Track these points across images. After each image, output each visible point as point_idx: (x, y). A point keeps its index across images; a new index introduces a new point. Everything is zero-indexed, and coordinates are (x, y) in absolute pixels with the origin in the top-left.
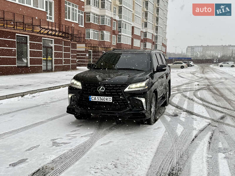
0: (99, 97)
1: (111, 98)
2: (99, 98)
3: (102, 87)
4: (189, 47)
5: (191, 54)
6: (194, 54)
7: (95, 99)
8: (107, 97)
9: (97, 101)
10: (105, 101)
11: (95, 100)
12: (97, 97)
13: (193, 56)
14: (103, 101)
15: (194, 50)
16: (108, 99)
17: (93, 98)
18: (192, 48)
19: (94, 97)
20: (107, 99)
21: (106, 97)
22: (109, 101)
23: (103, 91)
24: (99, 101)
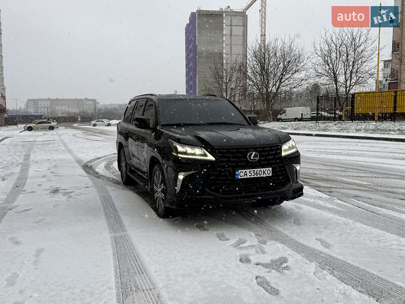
0: (252, 170)
1: (271, 169)
2: (252, 172)
3: (254, 153)
4: (29, 100)
5: (35, 110)
6: (38, 110)
7: (245, 175)
8: (265, 169)
9: (248, 177)
10: (262, 176)
11: (246, 177)
12: (248, 171)
13: (38, 112)
14: (259, 176)
15: (37, 105)
16: (266, 172)
17: (243, 174)
18: (35, 102)
19: (244, 171)
20: (264, 173)
21: (262, 169)
22: (267, 175)
23: (257, 159)
24: (252, 176)
